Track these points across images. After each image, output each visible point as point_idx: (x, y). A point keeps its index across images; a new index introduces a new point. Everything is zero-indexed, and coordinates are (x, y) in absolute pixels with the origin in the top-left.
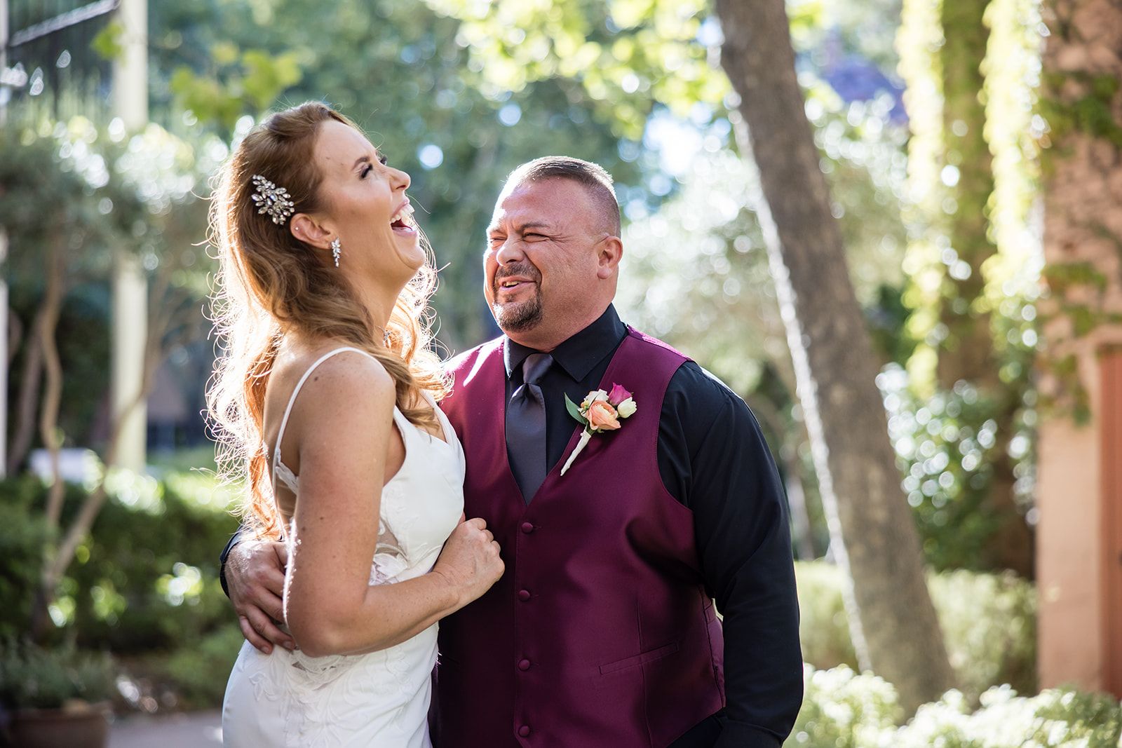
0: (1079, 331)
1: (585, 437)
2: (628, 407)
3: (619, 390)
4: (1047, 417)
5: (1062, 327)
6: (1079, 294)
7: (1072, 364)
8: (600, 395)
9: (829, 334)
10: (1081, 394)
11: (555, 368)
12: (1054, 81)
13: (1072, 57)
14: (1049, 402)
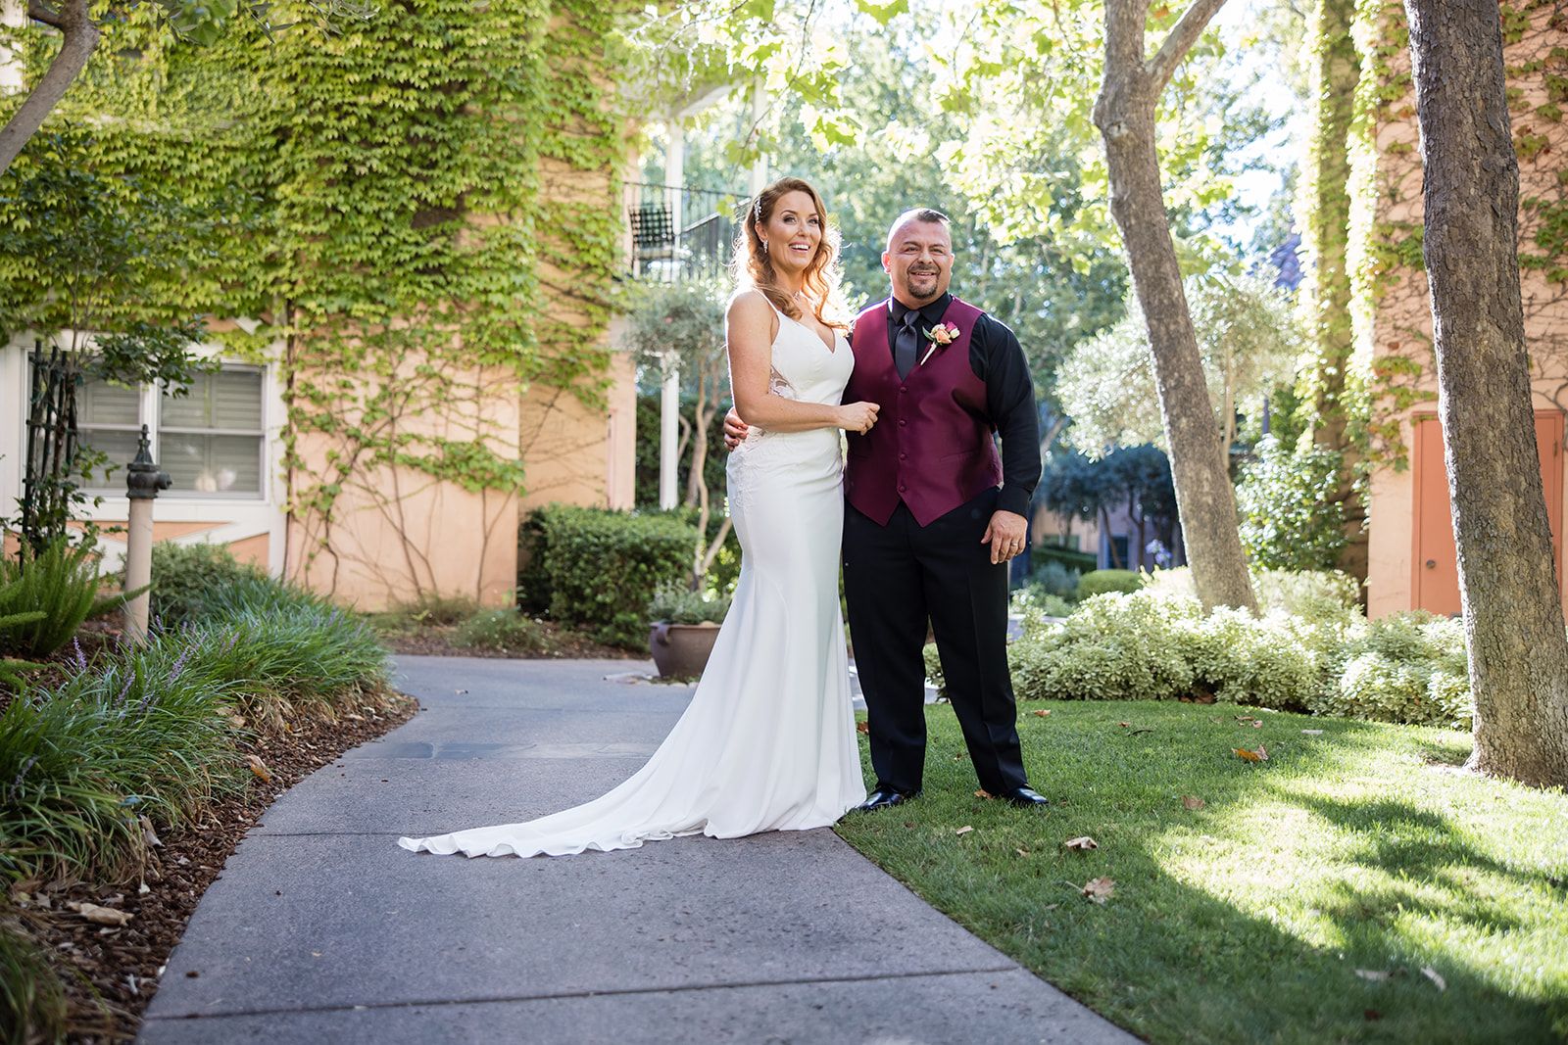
0: (1400, 408)
1: (934, 346)
2: (955, 333)
3: (951, 325)
4: (1378, 465)
5: (1388, 402)
6: (1400, 379)
7: (1395, 428)
8: (942, 326)
9: (1179, 384)
10: (1401, 448)
11: (921, 317)
12: (1384, 232)
13: (1398, 214)
14: (1378, 454)
